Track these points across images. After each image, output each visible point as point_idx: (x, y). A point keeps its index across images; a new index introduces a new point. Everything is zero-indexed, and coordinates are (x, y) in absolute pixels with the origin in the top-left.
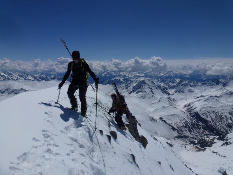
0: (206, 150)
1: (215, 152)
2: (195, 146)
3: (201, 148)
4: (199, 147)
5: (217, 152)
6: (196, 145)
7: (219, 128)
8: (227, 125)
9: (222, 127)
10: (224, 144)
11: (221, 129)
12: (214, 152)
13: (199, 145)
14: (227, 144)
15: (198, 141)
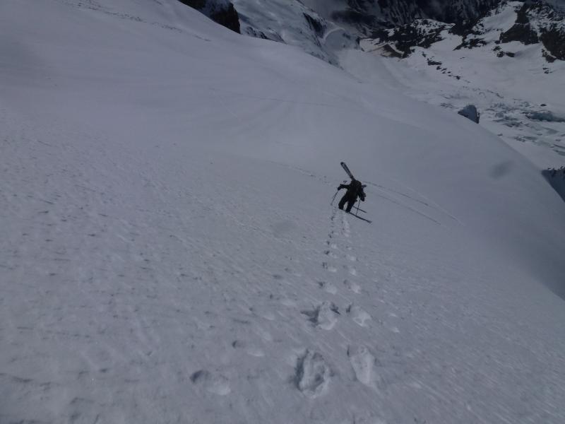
0: (412, 55)
1: (433, 63)
2: (385, 43)
3: (397, 51)
4: (393, 47)
5: (440, 64)
6: (387, 41)
7: (456, 8)
8: (479, 4)
9: (464, 7)
10: (464, 45)
11: (459, 12)
12: (431, 63)
13: (397, 42)
14: (474, 43)
15: (396, 31)
